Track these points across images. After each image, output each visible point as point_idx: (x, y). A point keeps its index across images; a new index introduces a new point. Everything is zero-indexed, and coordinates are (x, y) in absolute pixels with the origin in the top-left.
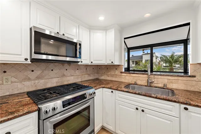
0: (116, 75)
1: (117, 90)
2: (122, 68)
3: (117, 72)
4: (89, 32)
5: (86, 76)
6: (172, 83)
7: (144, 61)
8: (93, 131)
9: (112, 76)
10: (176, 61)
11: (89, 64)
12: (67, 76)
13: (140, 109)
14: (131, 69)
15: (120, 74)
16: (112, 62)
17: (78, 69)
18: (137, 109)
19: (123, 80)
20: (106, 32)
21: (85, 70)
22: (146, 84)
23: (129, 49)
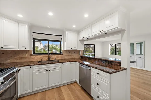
0: (26, 57)
2: (32, 52)
3: (27, 55)
13: (48, 70)
14: (36, 53)
19: (32, 60)
22: (48, 60)
23: (34, 39)
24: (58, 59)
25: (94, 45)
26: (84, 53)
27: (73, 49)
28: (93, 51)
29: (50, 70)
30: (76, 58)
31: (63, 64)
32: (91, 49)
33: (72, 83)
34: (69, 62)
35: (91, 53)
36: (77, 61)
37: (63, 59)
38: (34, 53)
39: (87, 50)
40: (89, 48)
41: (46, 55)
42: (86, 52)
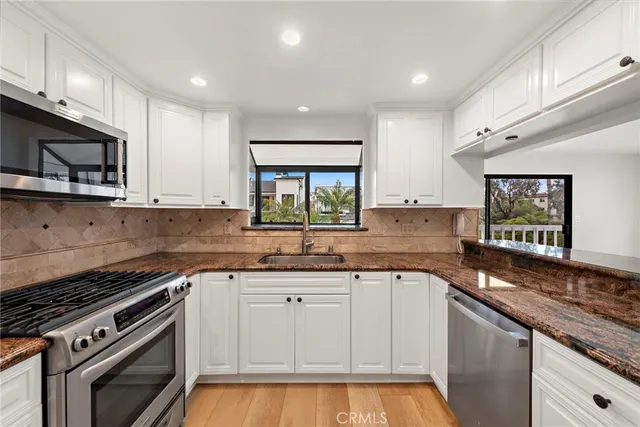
0: (229, 236)
1: (244, 270)
2: (247, 218)
3: (232, 229)
4: (145, 103)
5: (124, 245)
6: (340, 243)
7: (279, 199)
8: (183, 389)
9: (216, 240)
10: (344, 202)
11: (147, 206)
12: (45, 252)
13: (294, 299)
14: (263, 220)
15: (240, 233)
16: (223, 203)
17: (91, 224)
18: (289, 300)
19: (249, 248)
20: (203, 115)
21: (117, 226)
22: (300, 252)
23: (257, 167)
24: (342, 249)
25: (562, 181)
26: (494, 228)
27: (416, 202)
28: (554, 212)
29: (299, 300)
30: (435, 250)
31: (357, 277)
32: (545, 205)
33: (407, 385)
34: (391, 269)
35: (540, 228)
36: (434, 272)
37: (365, 250)
38: (257, 220)
39: (516, 206)
40: (526, 196)
41: (295, 230)
42: (506, 217)
